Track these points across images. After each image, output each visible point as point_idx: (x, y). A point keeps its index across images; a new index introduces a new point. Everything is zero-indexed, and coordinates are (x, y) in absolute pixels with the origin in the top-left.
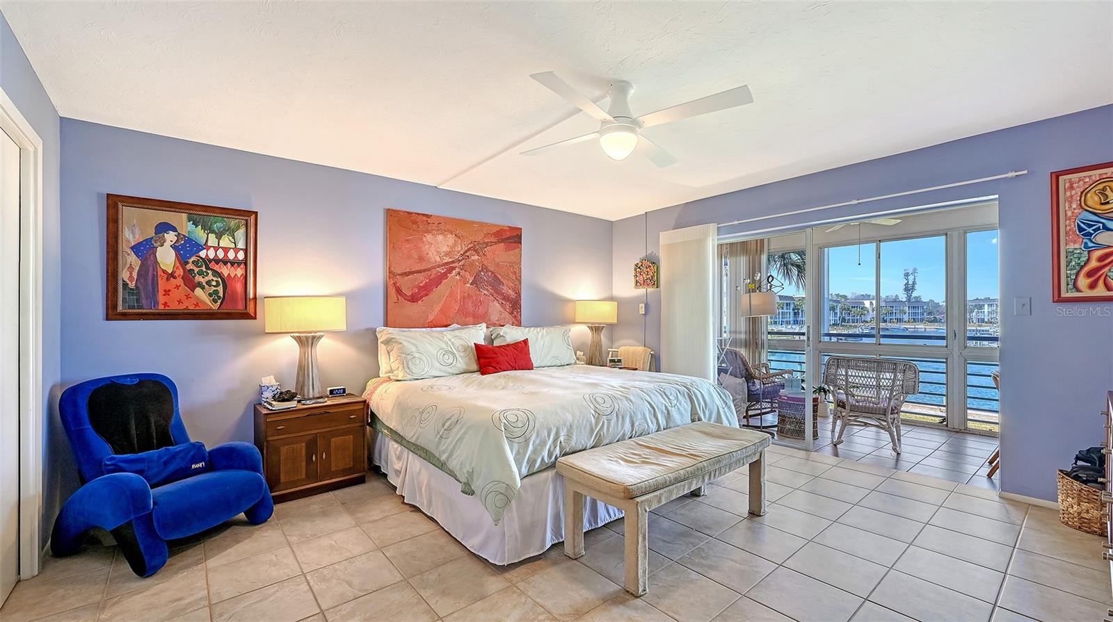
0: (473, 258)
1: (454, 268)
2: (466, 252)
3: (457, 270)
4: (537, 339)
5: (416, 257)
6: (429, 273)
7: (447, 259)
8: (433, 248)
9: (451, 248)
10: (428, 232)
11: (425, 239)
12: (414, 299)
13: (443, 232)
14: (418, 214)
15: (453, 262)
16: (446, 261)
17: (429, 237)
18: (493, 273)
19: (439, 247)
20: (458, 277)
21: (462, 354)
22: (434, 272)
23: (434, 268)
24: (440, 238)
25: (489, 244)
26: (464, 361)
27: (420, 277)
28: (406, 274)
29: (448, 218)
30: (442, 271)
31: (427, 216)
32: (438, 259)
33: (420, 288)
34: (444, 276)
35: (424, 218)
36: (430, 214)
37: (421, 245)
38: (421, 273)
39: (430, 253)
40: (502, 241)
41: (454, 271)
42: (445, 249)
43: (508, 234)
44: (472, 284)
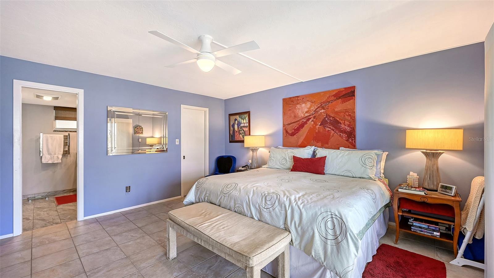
0: (320, 111)
1: (310, 118)
2: (317, 109)
3: (312, 119)
4: (337, 157)
5: (293, 116)
6: (299, 122)
7: (307, 115)
8: (300, 111)
9: (309, 108)
10: (298, 104)
11: (297, 108)
12: (293, 134)
13: (304, 103)
14: (294, 97)
15: (310, 116)
16: (306, 116)
17: (298, 106)
18: (333, 118)
19: (303, 110)
20: (312, 123)
21: (290, 160)
22: (301, 121)
23: (300, 120)
24: (303, 105)
25: (331, 102)
26: (290, 164)
27: (295, 125)
28: (289, 124)
29: (307, 95)
30: (305, 121)
31: (297, 97)
32: (303, 115)
33: (295, 129)
34: (306, 123)
35: (297, 98)
36: (298, 96)
37: (295, 111)
38: (295, 123)
39: (299, 114)
40: (340, 98)
41: (310, 120)
42: (306, 110)
43: (344, 93)
44: (320, 125)
